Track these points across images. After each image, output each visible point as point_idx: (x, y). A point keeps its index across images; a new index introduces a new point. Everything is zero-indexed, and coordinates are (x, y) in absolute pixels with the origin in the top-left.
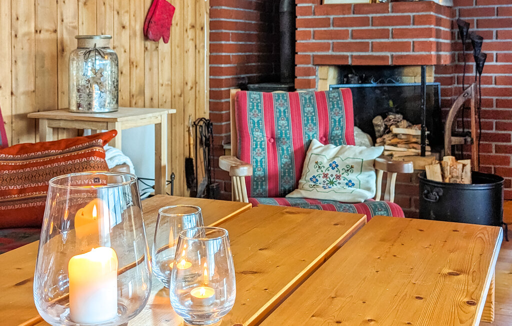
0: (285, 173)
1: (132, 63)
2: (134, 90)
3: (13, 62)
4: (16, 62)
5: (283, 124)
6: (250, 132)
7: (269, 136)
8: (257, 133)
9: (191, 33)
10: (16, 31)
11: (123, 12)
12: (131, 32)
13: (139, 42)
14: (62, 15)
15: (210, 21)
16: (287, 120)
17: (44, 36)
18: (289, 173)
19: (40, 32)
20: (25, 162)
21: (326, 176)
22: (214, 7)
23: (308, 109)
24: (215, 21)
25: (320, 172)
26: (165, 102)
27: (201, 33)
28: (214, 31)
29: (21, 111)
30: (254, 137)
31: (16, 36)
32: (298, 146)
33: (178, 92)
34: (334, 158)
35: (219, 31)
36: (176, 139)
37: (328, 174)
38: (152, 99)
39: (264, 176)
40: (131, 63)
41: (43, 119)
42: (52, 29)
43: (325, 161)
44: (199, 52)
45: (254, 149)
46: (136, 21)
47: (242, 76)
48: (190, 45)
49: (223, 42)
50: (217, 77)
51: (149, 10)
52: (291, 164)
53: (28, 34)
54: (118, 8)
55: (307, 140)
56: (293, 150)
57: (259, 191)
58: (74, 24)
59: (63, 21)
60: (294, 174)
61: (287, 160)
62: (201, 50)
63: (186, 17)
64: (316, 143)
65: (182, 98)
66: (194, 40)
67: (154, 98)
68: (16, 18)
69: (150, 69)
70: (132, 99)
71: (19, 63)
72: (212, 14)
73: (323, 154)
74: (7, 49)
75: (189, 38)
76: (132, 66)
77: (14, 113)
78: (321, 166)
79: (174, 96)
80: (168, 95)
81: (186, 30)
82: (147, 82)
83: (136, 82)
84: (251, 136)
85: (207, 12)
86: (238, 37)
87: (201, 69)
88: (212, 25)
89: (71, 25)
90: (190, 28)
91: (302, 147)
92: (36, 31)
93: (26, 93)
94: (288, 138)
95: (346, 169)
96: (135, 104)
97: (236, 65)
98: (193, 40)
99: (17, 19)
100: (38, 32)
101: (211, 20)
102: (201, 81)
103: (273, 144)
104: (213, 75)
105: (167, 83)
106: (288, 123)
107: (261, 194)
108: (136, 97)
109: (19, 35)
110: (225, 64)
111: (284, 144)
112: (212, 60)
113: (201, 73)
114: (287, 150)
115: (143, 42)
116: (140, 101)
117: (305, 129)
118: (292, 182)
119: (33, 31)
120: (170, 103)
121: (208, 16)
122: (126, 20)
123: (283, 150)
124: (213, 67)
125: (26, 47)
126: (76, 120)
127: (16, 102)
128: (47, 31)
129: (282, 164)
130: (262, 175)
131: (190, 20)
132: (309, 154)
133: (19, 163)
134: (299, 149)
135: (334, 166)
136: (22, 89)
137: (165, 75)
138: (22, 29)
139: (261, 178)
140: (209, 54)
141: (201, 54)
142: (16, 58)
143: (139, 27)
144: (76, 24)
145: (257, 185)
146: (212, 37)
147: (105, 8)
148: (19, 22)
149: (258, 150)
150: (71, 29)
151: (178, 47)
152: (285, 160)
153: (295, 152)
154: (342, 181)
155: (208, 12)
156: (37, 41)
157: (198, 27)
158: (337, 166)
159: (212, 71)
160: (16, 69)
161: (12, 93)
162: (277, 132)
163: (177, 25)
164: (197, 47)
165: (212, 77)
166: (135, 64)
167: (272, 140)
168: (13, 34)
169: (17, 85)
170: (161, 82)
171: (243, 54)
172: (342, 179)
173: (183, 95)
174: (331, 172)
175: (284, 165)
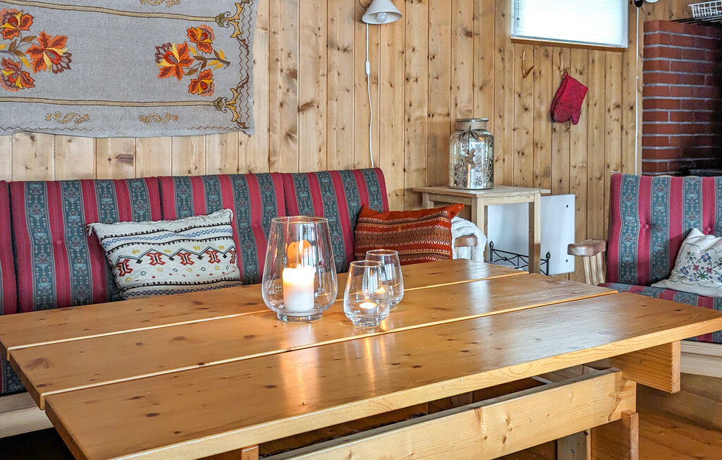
0: (657, 261)
1: (537, 144)
2: (539, 170)
3: (406, 142)
4: (408, 143)
5: (660, 210)
6: (621, 215)
7: (644, 221)
8: (629, 218)
9: (615, 113)
10: (409, 116)
11: (525, 94)
12: (535, 114)
13: (544, 125)
14: (456, 100)
15: (644, 100)
16: (666, 206)
17: (437, 119)
18: (662, 263)
19: (433, 116)
20: (390, 226)
21: (696, 268)
22: (648, 85)
23: (691, 195)
24: (648, 100)
25: (690, 264)
26: (579, 184)
27: (630, 113)
28: (647, 110)
29: (413, 185)
30: (625, 221)
31: (409, 120)
32: (676, 234)
33: (597, 174)
34: (708, 249)
35: (654, 110)
36: (592, 224)
37: (698, 266)
38: (561, 181)
39: (633, 263)
40: (535, 144)
41: (425, 193)
42: (445, 113)
43: (698, 252)
44: (627, 133)
45: (624, 234)
46: (541, 102)
47: (688, 160)
48: (615, 126)
49: (658, 123)
50: (650, 161)
51: (558, 91)
52: (665, 253)
53: (421, 118)
54: (519, 91)
55: (687, 228)
56: (669, 238)
57: (627, 278)
58: (468, 108)
59: (456, 105)
60: (667, 263)
61: (660, 248)
62: (630, 132)
63: (609, 97)
64: (697, 233)
65: (602, 181)
66: (620, 120)
67: (563, 180)
68: (409, 104)
69: (559, 151)
70: (535, 181)
71: (412, 144)
72: (645, 92)
73: (698, 244)
74: (400, 131)
75: (613, 118)
76: (535, 147)
77: (406, 187)
78: (693, 257)
79: (591, 179)
80: (583, 178)
81: (609, 110)
82: (554, 164)
83: (540, 163)
84: (622, 220)
85: (639, 91)
86: (683, 117)
87: (630, 152)
88: (646, 104)
89: (465, 108)
90: (614, 108)
91: (679, 236)
92: (429, 115)
93: (418, 170)
94: (665, 226)
95: (719, 262)
96: (540, 185)
97: (678, 147)
98: (618, 120)
99: (411, 105)
100: (431, 116)
101: (645, 98)
102: (630, 165)
103: (648, 230)
104: (646, 158)
105: (581, 165)
106: (666, 208)
107: (629, 281)
108: (540, 178)
109: (412, 119)
110: (659, 146)
111: (659, 232)
112: (645, 141)
113: (629, 156)
114: (661, 238)
115: (550, 124)
116: (545, 182)
117: (684, 217)
118: (665, 272)
119: (426, 115)
120: (585, 186)
121: (641, 95)
122: (529, 101)
123: (657, 237)
124: (646, 149)
125: (419, 130)
126: (446, 195)
127: (408, 178)
128: (440, 115)
129: (654, 251)
130: (632, 261)
131: (614, 98)
132: (684, 244)
133: (386, 227)
134: (676, 238)
135: (706, 258)
136: (414, 167)
137: (579, 156)
138: (415, 114)
139: (630, 264)
140: (641, 135)
141: (630, 136)
142: (409, 139)
143: (545, 108)
144: (471, 108)
145: (625, 271)
146: (646, 117)
147: (504, 92)
148: (412, 108)
149: (629, 235)
150: (465, 112)
151: (597, 128)
152: (658, 248)
153: (671, 240)
154: (713, 275)
155: (641, 90)
156: (431, 124)
157: (626, 105)
158: (710, 258)
159: (645, 154)
160: (408, 148)
161: (404, 170)
162: (653, 219)
163: (596, 105)
164: (625, 127)
165: (644, 160)
166: (539, 145)
167: (647, 227)
168: (407, 118)
169: (409, 163)
170: (573, 163)
171: (691, 135)
172: (714, 273)
173: (603, 178)
174: (702, 264)
175: (657, 253)
